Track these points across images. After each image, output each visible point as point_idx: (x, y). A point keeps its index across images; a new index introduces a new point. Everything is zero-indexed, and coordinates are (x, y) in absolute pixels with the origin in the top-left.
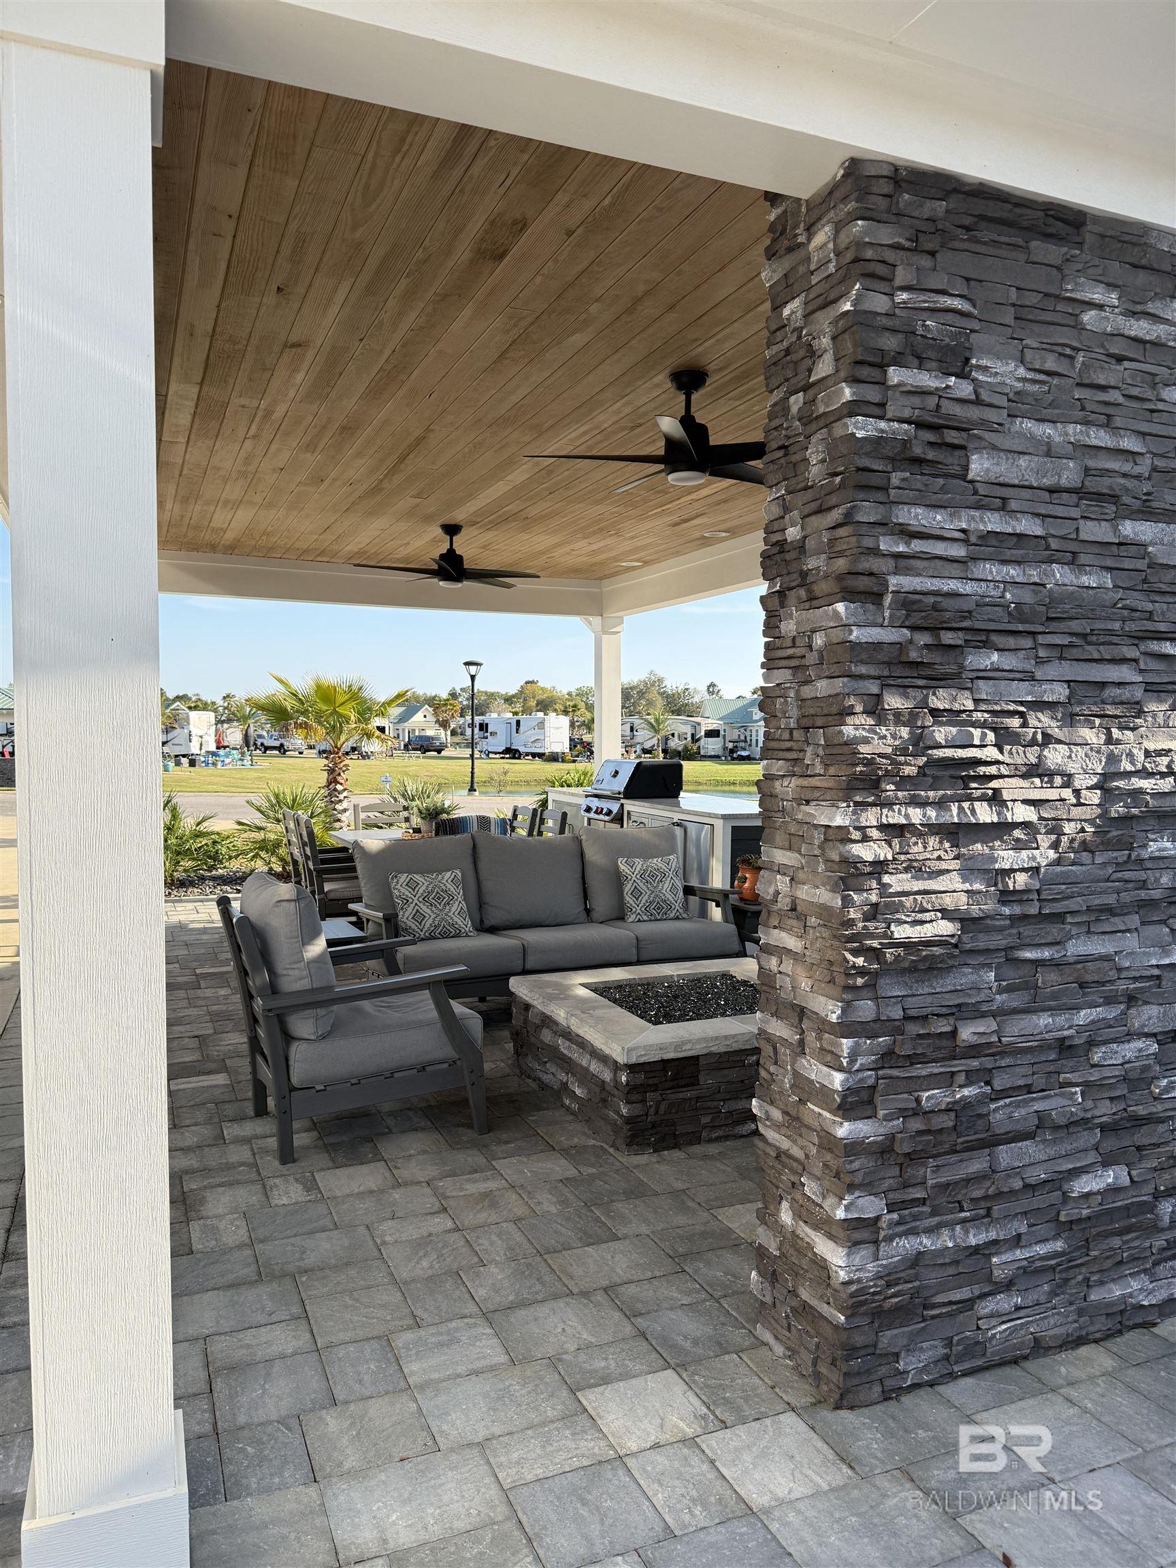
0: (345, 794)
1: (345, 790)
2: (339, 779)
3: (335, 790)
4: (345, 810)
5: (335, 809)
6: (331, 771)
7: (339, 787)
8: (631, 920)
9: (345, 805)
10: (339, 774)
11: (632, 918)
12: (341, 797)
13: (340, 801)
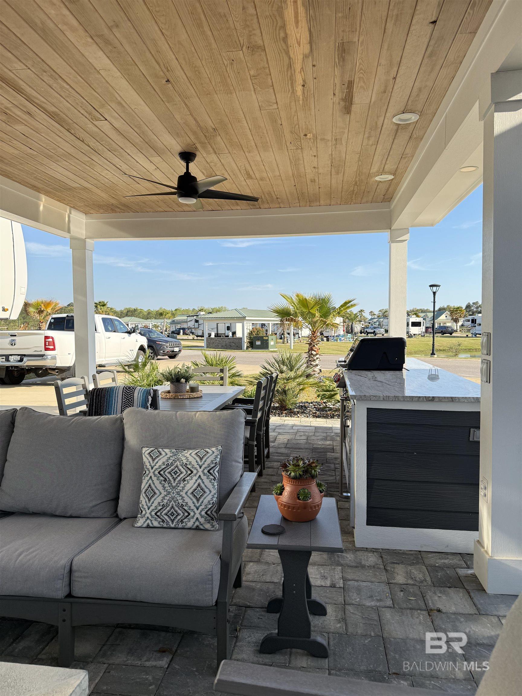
0: (318, 356)
1: (317, 354)
2: (314, 348)
3: (312, 354)
4: (317, 365)
5: (311, 364)
6: (310, 344)
7: (313, 352)
8: (139, 524)
9: (317, 362)
10: (314, 346)
11: (140, 522)
12: (315, 358)
13: (314, 360)
